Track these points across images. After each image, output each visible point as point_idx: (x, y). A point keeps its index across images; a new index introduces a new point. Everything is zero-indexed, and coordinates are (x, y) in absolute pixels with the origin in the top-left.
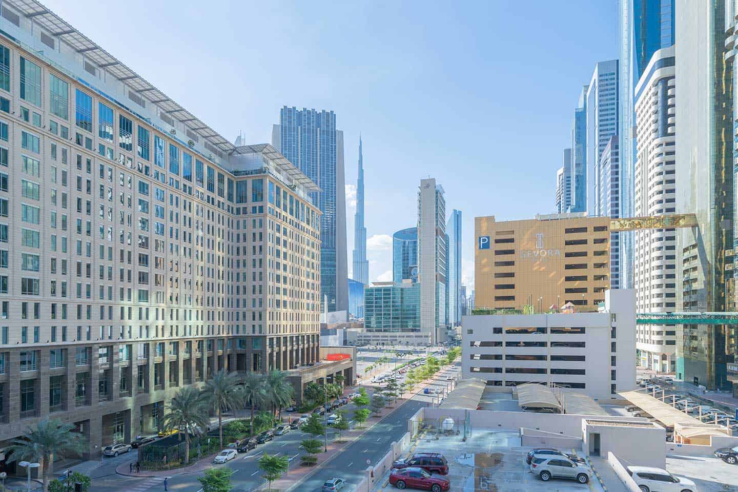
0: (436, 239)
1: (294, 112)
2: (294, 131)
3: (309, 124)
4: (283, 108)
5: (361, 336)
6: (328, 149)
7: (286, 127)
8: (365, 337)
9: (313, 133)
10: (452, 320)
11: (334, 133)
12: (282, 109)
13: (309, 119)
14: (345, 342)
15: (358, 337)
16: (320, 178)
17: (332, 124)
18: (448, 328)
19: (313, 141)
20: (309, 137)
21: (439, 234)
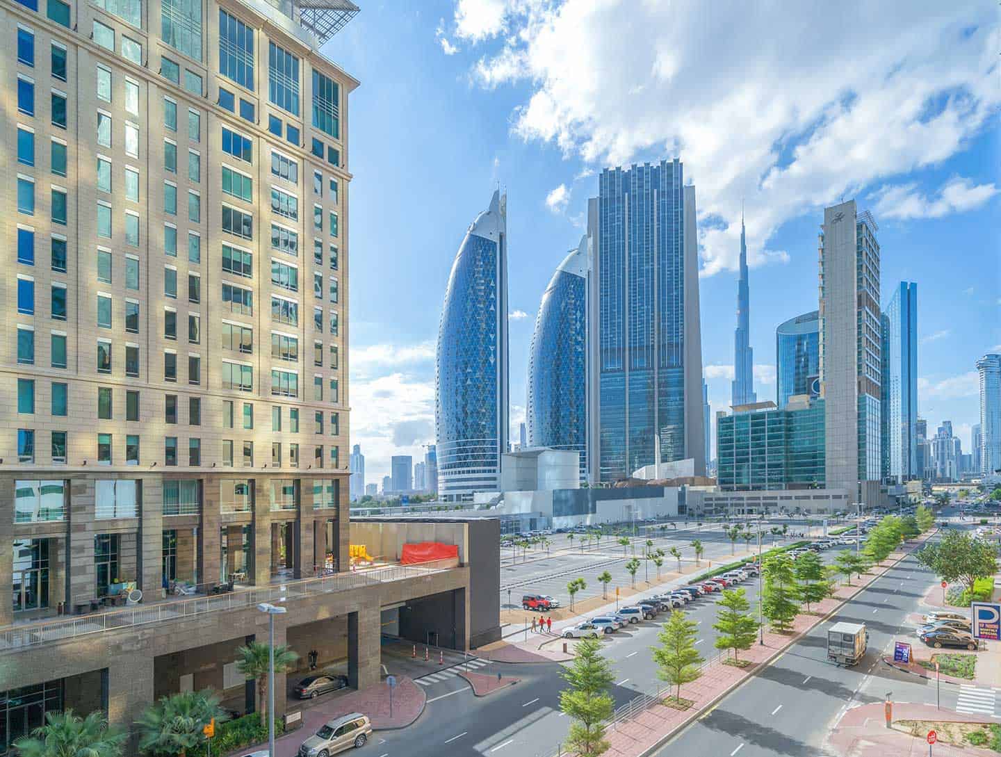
0: (859, 314)
1: (618, 175)
2: (619, 202)
3: (641, 187)
4: (602, 172)
5: (711, 499)
6: (670, 219)
7: (606, 199)
8: (717, 499)
9: (647, 199)
10: (897, 469)
11: (680, 190)
12: (601, 175)
13: (641, 179)
14: (682, 509)
15: (706, 499)
16: (659, 264)
17: (677, 178)
18: (888, 482)
19: (647, 212)
20: (641, 206)
21: (864, 302)
